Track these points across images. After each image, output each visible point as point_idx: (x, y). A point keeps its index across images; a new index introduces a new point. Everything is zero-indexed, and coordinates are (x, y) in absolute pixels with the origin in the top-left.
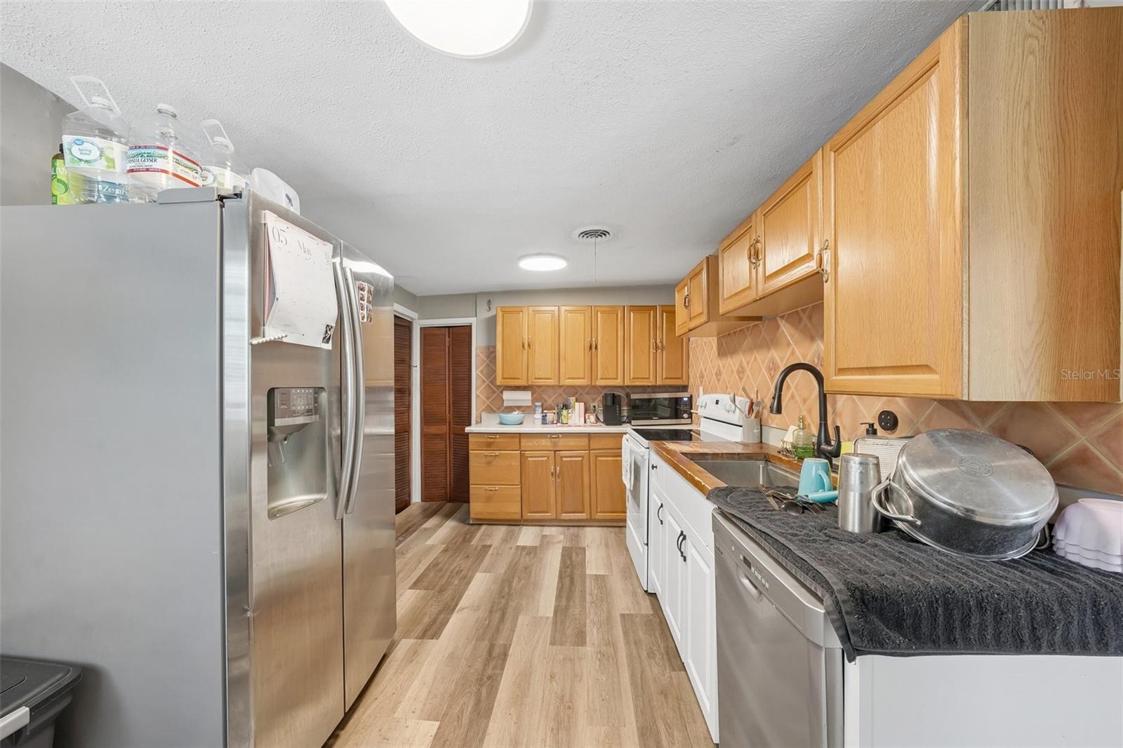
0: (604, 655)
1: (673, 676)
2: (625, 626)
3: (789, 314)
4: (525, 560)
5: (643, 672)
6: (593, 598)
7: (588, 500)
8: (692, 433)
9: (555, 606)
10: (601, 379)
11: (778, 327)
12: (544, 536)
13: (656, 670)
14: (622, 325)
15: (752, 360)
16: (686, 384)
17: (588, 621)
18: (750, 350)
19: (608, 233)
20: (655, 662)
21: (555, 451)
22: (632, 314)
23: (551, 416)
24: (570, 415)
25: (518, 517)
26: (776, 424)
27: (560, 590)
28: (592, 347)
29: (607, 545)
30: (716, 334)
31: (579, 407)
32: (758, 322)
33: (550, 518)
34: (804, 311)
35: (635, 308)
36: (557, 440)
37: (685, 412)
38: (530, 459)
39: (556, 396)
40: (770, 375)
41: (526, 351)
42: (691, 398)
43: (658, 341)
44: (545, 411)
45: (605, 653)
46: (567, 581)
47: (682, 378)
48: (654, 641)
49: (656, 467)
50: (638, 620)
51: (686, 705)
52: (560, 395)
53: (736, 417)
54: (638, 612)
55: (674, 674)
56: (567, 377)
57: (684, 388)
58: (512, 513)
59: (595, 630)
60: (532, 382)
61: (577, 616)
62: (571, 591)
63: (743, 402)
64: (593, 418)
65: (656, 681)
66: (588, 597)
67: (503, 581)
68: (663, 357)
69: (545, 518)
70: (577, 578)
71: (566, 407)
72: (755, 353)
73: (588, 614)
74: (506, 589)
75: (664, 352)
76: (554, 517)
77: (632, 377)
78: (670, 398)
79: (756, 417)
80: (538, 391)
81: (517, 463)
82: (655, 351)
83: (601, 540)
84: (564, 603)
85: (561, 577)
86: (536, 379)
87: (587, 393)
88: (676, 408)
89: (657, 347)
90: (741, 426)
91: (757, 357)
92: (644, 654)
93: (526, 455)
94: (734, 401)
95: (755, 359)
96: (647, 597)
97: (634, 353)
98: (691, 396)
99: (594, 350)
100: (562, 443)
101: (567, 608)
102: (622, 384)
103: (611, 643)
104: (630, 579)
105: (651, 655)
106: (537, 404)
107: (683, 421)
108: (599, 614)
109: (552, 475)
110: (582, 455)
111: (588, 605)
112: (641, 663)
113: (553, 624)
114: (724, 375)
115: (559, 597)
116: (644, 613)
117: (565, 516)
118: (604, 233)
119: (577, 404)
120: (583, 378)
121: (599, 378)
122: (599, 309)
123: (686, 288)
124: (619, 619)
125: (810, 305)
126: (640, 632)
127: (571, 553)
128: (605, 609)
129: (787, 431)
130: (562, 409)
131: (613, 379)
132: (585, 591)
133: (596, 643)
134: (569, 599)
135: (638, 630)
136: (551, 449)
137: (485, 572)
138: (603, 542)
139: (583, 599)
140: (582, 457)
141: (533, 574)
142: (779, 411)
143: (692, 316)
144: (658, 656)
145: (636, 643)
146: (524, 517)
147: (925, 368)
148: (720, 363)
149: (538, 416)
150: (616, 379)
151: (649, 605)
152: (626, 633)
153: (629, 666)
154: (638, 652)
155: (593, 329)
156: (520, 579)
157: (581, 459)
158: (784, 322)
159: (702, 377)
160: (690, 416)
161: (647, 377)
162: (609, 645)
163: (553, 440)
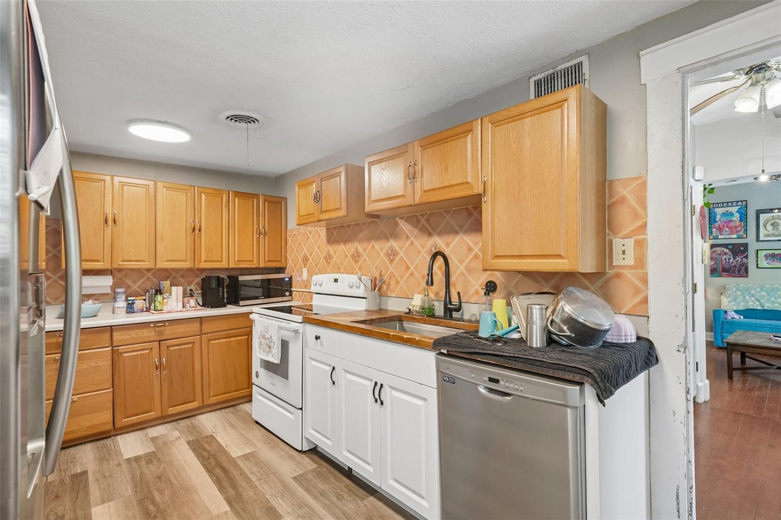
0: (304, 517)
1: (366, 504)
2: (304, 486)
3: (408, 217)
4: (150, 471)
5: (344, 513)
6: (257, 476)
7: (200, 388)
8: (292, 308)
9: (225, 499)
10: (205, 261)
11: (397, 224)
12: (153, 439)
13: (351, 506)
14: (227, 209)
15: (370, 247)
16: (284, 266)
17: (268, 497)
18: (368, 239)
19: (258, 121)
20: (347, 501)
21: (160, 341)
22: (237, 199)
23: (139, 303)
24: (165, 300)
25: (110, 427)
26: (396, 295)
27: (218, 482)
28: (195, 230)
29: (231, 425)
30: (325, 226)
31: (177, 291)
32: (377, 220)
33: (154, 417)
34: (422, 216)
35: (237, 194)
36: (163, 328)
37: (287, 291)
38: (125, 355)
39: (143, 280)
40: (389, 259)
41: (110, 228)
42: (291, 278)
43: (261, 227)
44: (129, 299)
45: (305, 515)
46: (218, 471)
47: (281, 261)
48: (334, 486)
49: (320, 338)
50: (310, 476)
51: (388, 518)
52: (148, 279)
53: (361, 292)
54: (305, 470)
55: (365, 502)
56: (165, 259)
57: (281, 270)
58: (100, 424)
59: (280, 501)
60: (119, 265)
61: (254, 498)
62: (231, 479)
63: (367, 280)
64: (192, 302)
65: (358, 514)
66: (253, 478)
67: (140, 502)
68: (265, 241)
69: (149, 418)
70: (226, 464)
71: (159, 292)
72: (373, 242)
73: (264, 491)
74: (152, 508)
75: (266, 238)
76: (159, 414)
77: (236, 260)
78: (262, 280)
79: (378, 291)
80: (119, 275)
81: (106, 363)
82: (258, 236)
83: (223, 423)
84: (231, 492)
85: (209, 471)
86: (123, 261)
87: (182, 276)
88: (268, 287)
89: (259, 233)
90: (366, 298)
91: (375, 244)
92: (334, 499)
93: (120, 351)
94: (360, 280)
95: (373, 247)
96: (303, 455)
97: (238, 235)
98: (291, 276)
99: (197, 232)
100: (169, 331)
101: (239, 495)
102: (226, 266)
103: (302, 505)
104: (278, 446)
105: (340, 497)
106: (118, 290)
107: (285, 299)
108: (273, 486)
109: (157, 368)
110: (192, 341)
111: (257, 483)
112: (337, 507)
113: (236, 516)
114: (335, 258)
115: (221, 489)
116: (310, 469)
117: (172, 410)
118: (253, 120)
119: (174, 289)
120: (185, 261)
121: (202, 261)
122: (202, 190)
123: (314, 184)
124: (293, 482)
125: (428, 212)
126: (318, 484)
127: (201, 445)
128: (276, 481)
129: (413, 299)
130: (156, 294)
131: (217, 261)
132: (244, 473)
133: (291, 511)
134: (234, 486)
135: (315, 484)
136: (154, 339)
137: (103, 502)
138: (226, 424)
139: (248, 480)
140: (194, 343)
141: (173, 480)
142: (432, 284)
143: (323, 210)
144: (346, 496)
145: (322, 495)
146: (118, 425)
147: (559, 256)
148: (331, 249)
149: (121, 304)
150: (221, 261)
151: (310, 461)
152: (307, 490)
153: (331, 514)
154: (329, 500)
155: (195, 210)
156: (161, 492)
157: (190, 346)
158: (403, 221)
159: (306, 259)
160: (291, 295)
161: (252, 260)
162: (302, 506)
163: (157, 329)
